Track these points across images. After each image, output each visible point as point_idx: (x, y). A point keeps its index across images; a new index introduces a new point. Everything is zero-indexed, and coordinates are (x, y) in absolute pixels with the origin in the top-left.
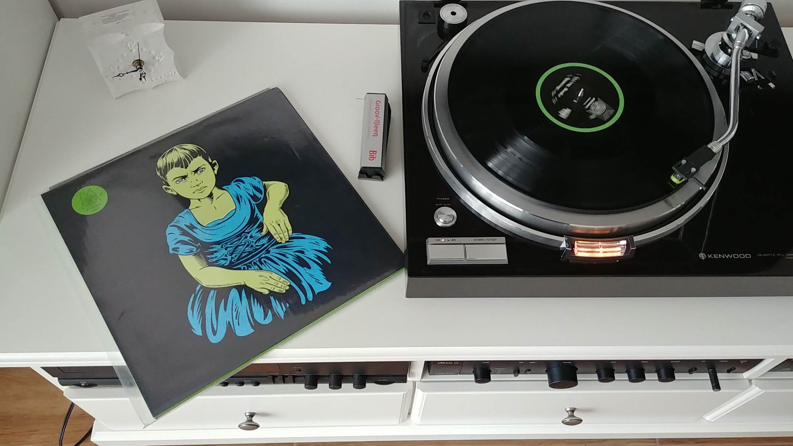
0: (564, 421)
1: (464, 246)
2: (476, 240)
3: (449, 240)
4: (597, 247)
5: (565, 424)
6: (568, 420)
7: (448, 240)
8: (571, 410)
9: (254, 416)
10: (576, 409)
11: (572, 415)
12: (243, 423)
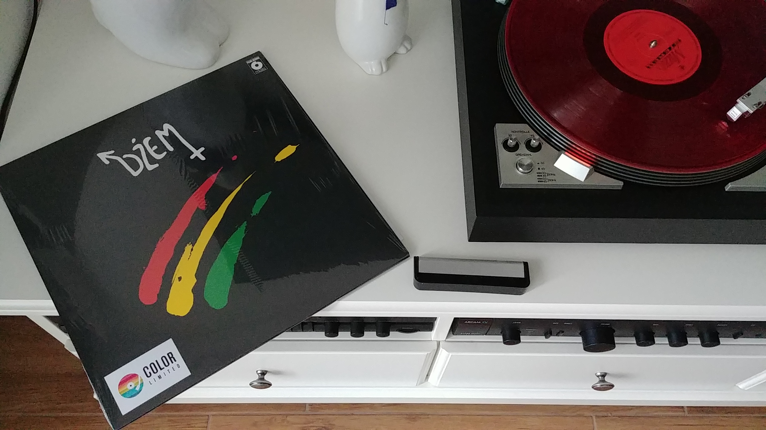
0: (595, 386)
5: (595, 389)
6: (599, 385)
8: (603, 374)
9: (265, 374)
10: (607, 373)
11: (603, 380)
12: (254, 381)
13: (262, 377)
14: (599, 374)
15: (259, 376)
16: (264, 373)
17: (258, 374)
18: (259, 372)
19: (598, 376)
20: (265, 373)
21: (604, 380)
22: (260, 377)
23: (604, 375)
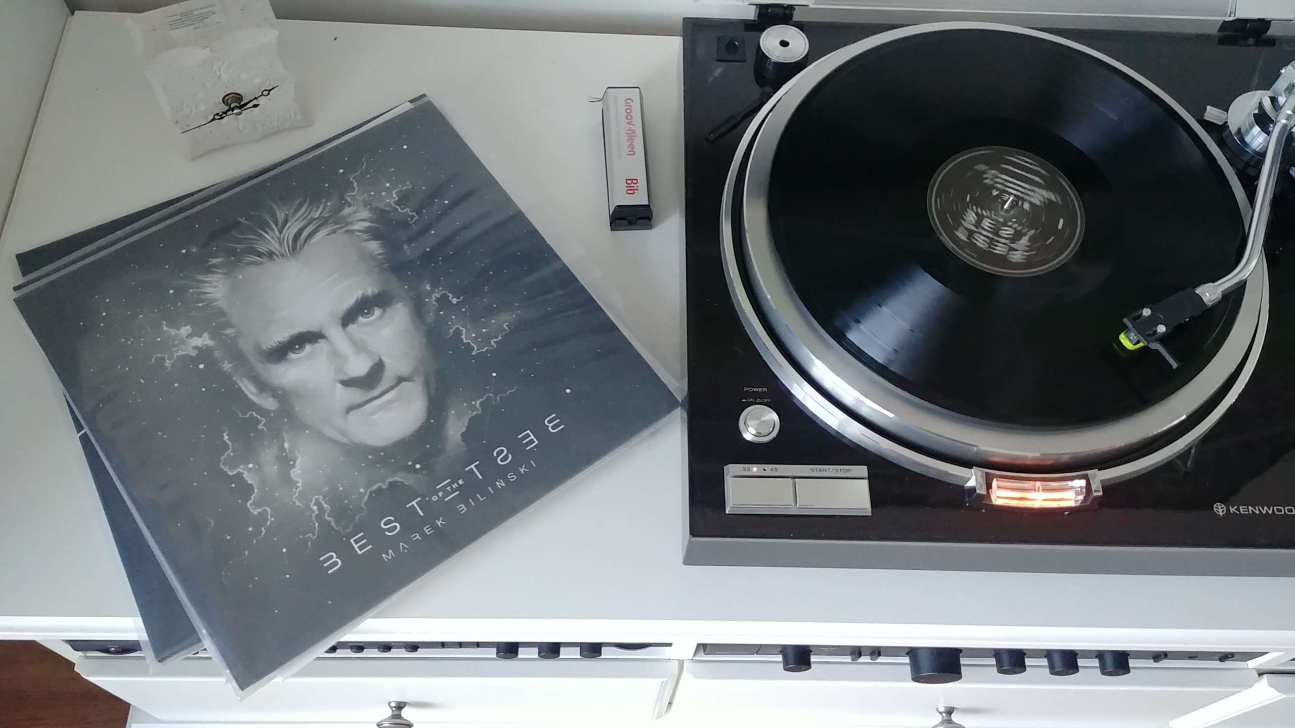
1: (793, 480)
2: (815, 470)
3: (766, 468)
4: (1032, 490)
6: (941, 727)
7: (765, 470)
8: (947, 710)
9: (402, 708)
10: (956, 708)
11: (948, 720)
12: (385, 720)
13: (398, 713)
14: (942, 709)
15: (392, 711)
16: (400, 706)
17: (391, 708)
18: (393, 704)
19: (941, 713)
20: (402, 706)
21: (951, 720)
22: (394, 713)
23: (950, 711)
